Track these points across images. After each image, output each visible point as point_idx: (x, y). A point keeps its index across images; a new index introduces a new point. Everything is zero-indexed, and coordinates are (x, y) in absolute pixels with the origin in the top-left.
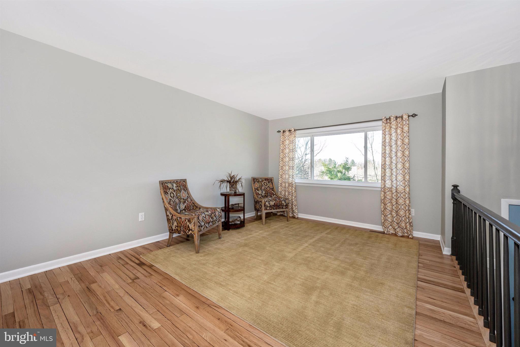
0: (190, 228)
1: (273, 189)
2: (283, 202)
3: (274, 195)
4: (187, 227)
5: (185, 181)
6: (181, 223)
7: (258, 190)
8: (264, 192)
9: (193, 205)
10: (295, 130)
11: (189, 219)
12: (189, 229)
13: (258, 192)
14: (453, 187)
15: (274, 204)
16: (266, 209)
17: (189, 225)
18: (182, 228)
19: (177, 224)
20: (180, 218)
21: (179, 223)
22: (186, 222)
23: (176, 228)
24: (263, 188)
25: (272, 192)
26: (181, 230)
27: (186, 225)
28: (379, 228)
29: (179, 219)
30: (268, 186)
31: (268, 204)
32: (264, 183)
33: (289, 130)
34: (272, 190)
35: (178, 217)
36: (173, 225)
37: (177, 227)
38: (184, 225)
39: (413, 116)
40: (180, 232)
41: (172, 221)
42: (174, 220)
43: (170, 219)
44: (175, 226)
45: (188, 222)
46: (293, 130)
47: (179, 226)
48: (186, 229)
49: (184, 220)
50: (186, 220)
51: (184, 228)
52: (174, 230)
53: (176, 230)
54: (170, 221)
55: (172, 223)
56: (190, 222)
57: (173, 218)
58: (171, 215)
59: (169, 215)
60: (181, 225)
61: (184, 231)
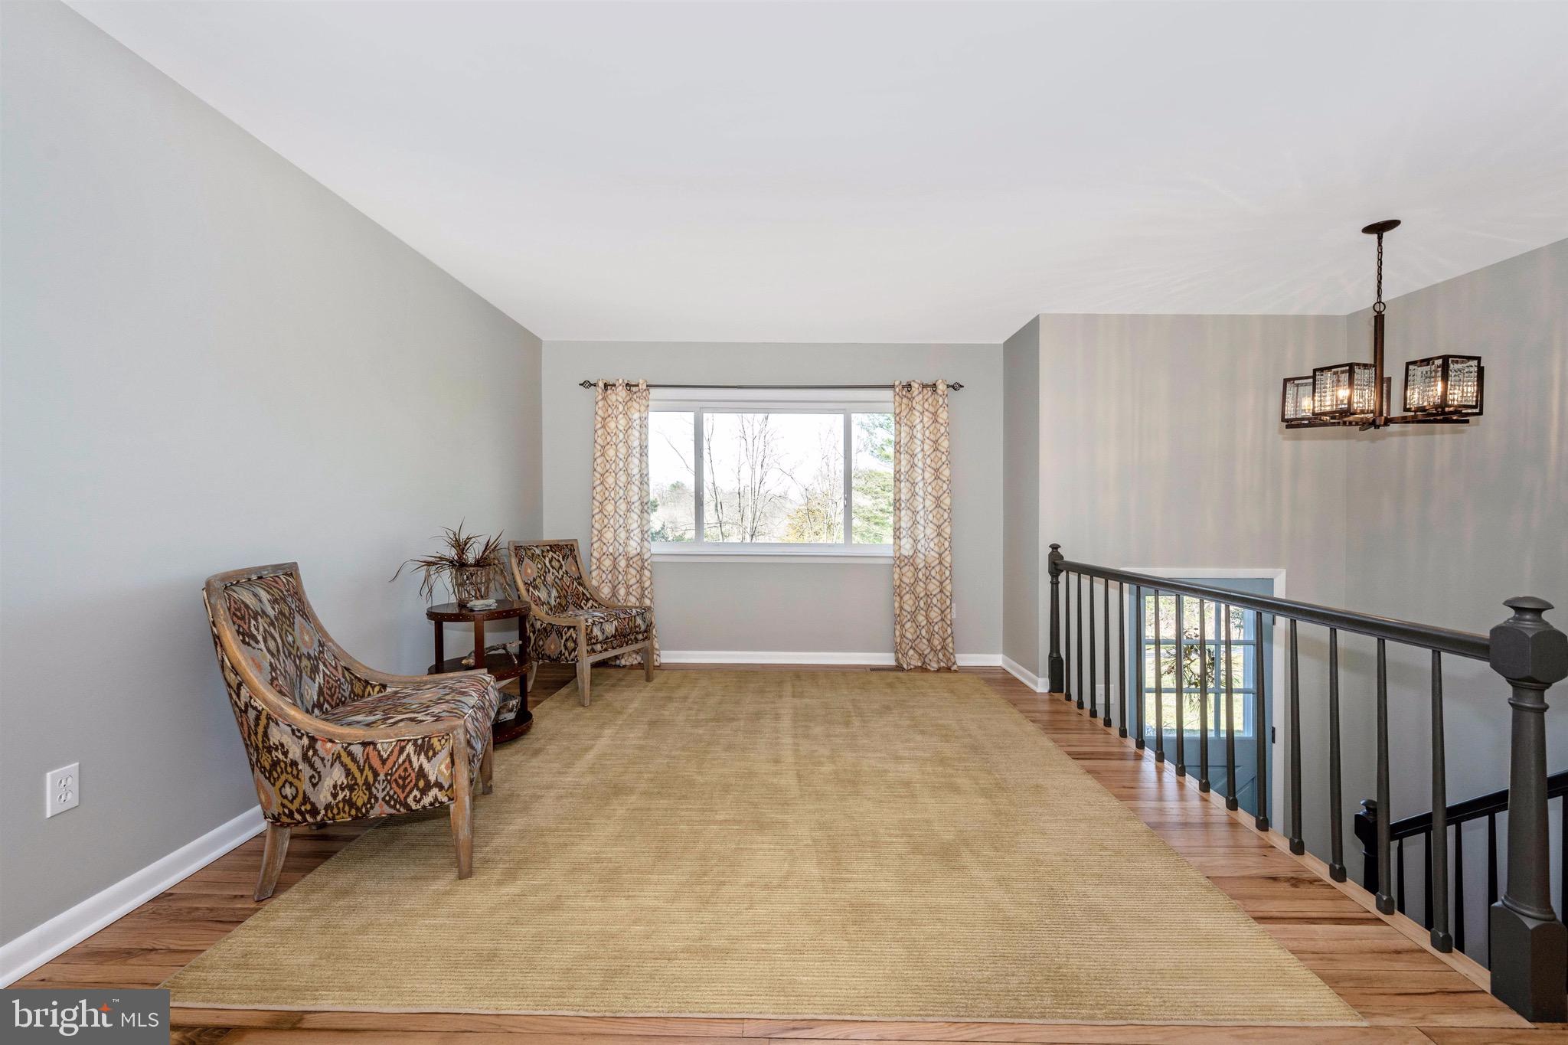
0: (432, 778)
1: (579, 580)
2: (639, 621)
3: (588, 600)
4: (413, 775)
5: (291, 571)
6: (371, 767)
7: (535, 587)
8: (554, 593)
9: (348, 679)
10: (647, 386)
11: (420, 742)
12: (427, 782)
13: (536, 593)
14: (1051, 550)
15: (616, 630)
16: (593, 651)
17: (426, 766)
18: (380, 788)
19: (348, 772)
20: (365, 744)
21: (362, 771)
22: (408, 756)
23: (340, 797)
24: (550, 578)
25: (581, 589)
26: (377, 799)
27: (406, 770)
28: (887, 659)
29: (357, 750)
30: (564, 570)
31: (599, 634)
32: (550, 562)
33: (627, 385)
34: (579, 584)
35: (350, 744)
36: (314, 785)
37: (347, 792)
38: (391, 775)
39: (956, 387)
40: (364, 810)
41: (312, 766)
42: (323, 759)
43: (294, 764)
44: (335, 787)
45: (419, 755)
46: (642, 385)
47: (360, 781)
48: (403, 787)
49: (392, 752)
50: (402, 750)
51: (394, 785)
52: (326, 809)
53: (341, 805)
54: (297, 768)
55: (312, 777)
56: (431, 753)
57: (316, 752)
58: (305, 741)
59: (283, 741)
60: (376, 774)
61: (391, 797)
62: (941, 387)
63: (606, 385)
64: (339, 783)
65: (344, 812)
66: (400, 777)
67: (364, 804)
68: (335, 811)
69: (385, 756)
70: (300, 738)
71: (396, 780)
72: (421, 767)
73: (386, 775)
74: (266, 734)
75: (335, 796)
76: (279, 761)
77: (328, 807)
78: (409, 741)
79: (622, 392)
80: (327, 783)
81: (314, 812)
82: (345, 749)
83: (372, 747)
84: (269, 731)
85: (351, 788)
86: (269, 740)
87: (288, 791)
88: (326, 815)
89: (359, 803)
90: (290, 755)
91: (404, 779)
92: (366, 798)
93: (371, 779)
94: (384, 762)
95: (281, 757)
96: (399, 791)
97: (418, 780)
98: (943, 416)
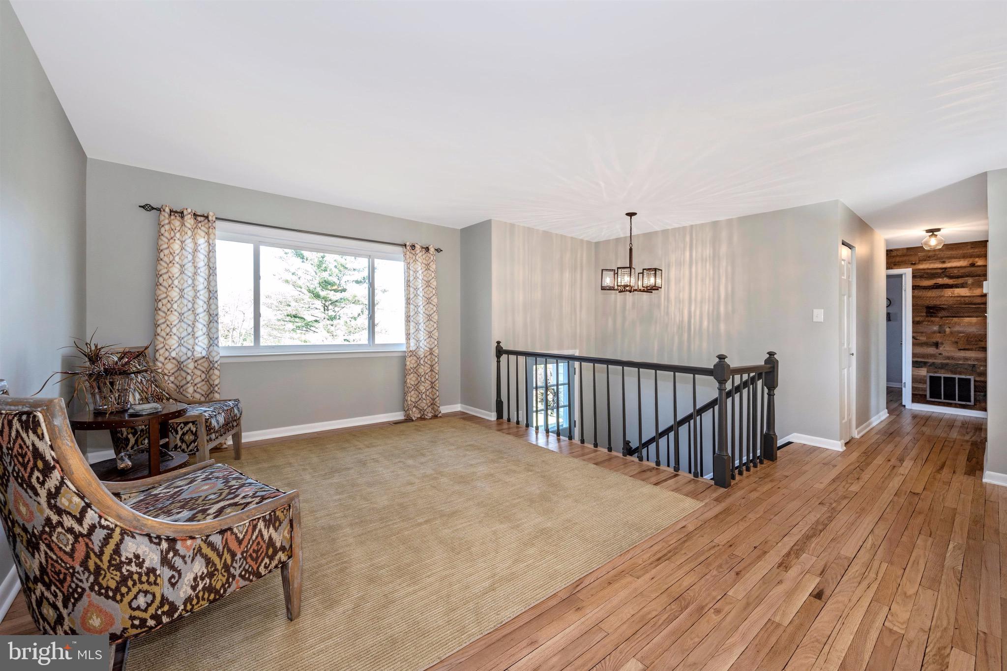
0: (278, 545)
4: (264, 546)
6: (229, 550)
10: (217, 218)
11: (268, 517)
12: (274, 548)
14: (496, 344)
15: (224, 420)
17: (275, 536)
18: (237, 566)
19: (208, 561)
20: (222, 532)
21: (220, 556)
22: (260, 531)
23: (200, 587)
26: (234, 577)
27: (258, 543)
29: (217, 539)
33: (196, 214)
35: (208, 536)
36: (173, 585)
37: (207, 580)
38: (247, 552)
39: (438, 250)
40: (222, 591)
41: (172, 567)
42: (183, 557)
43: (152, 571)
44: (195, 579)
45: (268, 528)
46: (212, 217)
47: (219, 567)
48: (255, 560)
49: (246, 532)
50: (255, 527)
51: (249, 560)
52: (185, 604)
53: (201, 594)
54: (155, 575)
55: (173, 577)
56: (277, 524)
57: (176, 553)
58: (165, 545)
59: (140, 552)
60: (233, 555)
61: (246, 571)
62: (432, 250)
63: (171, 211)
64: (199, 574)
65: (203, 599)
66: (254, 551)
67: (223, 586)
68: (195, 601)
69: (241, 536)
70: (159, 544)
71: (251, 555)
72: (270, 538)
73: (242, 554)
74: (117, 551)
75: (194, 588)
76: (131, 573)
77: (189, 600)
78: (259, 519)
79: (189, 221)
80: (188, 578)
81: (173, 608)
82: (205, 541)
83: (229, 532)
84: (122, 547)
85: (211, 575)
86: (120, 556)
87: (142, 601)
88: (185, 609)
89: (218, 587)
90: (147, 564)
91: (256, 552)
92: (224, 580)
93: (229, 562)
94: (240, 542)
95: (134, 568)
96: (252, 563)
97: (268, 549)
98: (433, 266)
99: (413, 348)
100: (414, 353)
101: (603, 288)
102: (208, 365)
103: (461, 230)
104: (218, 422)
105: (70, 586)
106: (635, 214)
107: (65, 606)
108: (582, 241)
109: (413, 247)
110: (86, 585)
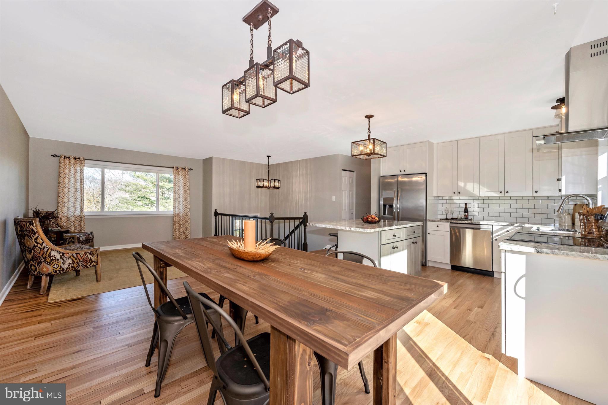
0: (93, 260)
4: (89, 260)
6: (78, 259)
10: (84, 159)
11: (90, 252)
12: (92, 261)
14: (215, 210)
17: (92, 258)
18: (81, 263)
19: (73, 260)
20: (76, 254)
21: (76, 260)
22: (87, 256)
23: (70, 266)
26: (80, 266)
27: (87, 259)
29: (75, 256)
33: (75, 158)
35: (73, 254)
36: (63, 264)
38: (83, 260)
39: (191, 169)
40: (76, 268)
41: (63, 260)
42: (66, 258)
43: (58, 260)
44: (69, 264)
45: (90, 255)
46: (82, 159)
47: (76, 262)
48: (86, 263)
49: (83, 255)
50: (86, 254)
51: (84, 262)
52: (66, 269)
53: (70, 268)
54: (59, 261)
55: (63, 262)
56: (93, 255)
57: (64, 256)
58: (61, 254)
59: (55, 255)
60: (80, 260)
61: (83, 265)
62: (187, 169)
63: (65, 157)
64: (70, 263)
65: (71, 269)
66: (86, 260)
67: (77, 267)
68: (69, 269)
69: (82, 256)
70: (60, 254)
71: (84, 261)
72: (90, 258)
73: (82, 260)
74: (50, 253)
75: (69, 266)
76: (53, 259)
77: (67, 268)
78: (87, 253)
79: (73, 161)
80: (67, 263)
81: (63, 270)
82: (72, 255)
83: (78, 254)
84: (51, 253)
85: (73, 264)
86: (51, 255)
87: (56, 266)
88: (66, 270)
89: (75, 267)
90: (57, 258)
91: (86, 261)
92: (77, 266)
93: (78, 261)
94: (82, 257)
95: (54, 258)
96: (85, 263)
97: (90, 261)
98: (187, 177)
99: (177, 212)
100: (178, 215)
101: (258, 187)
102: (80, 218)
103: (203, 160)
104: (82, 238)
105: (39, 261)
106: (270, 156)
107: (38, 266)
108: (262, 164)
109: (177, 168)
110: (43, 261)
